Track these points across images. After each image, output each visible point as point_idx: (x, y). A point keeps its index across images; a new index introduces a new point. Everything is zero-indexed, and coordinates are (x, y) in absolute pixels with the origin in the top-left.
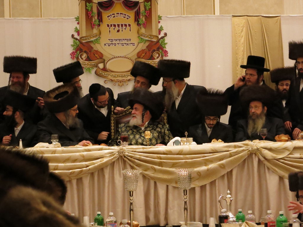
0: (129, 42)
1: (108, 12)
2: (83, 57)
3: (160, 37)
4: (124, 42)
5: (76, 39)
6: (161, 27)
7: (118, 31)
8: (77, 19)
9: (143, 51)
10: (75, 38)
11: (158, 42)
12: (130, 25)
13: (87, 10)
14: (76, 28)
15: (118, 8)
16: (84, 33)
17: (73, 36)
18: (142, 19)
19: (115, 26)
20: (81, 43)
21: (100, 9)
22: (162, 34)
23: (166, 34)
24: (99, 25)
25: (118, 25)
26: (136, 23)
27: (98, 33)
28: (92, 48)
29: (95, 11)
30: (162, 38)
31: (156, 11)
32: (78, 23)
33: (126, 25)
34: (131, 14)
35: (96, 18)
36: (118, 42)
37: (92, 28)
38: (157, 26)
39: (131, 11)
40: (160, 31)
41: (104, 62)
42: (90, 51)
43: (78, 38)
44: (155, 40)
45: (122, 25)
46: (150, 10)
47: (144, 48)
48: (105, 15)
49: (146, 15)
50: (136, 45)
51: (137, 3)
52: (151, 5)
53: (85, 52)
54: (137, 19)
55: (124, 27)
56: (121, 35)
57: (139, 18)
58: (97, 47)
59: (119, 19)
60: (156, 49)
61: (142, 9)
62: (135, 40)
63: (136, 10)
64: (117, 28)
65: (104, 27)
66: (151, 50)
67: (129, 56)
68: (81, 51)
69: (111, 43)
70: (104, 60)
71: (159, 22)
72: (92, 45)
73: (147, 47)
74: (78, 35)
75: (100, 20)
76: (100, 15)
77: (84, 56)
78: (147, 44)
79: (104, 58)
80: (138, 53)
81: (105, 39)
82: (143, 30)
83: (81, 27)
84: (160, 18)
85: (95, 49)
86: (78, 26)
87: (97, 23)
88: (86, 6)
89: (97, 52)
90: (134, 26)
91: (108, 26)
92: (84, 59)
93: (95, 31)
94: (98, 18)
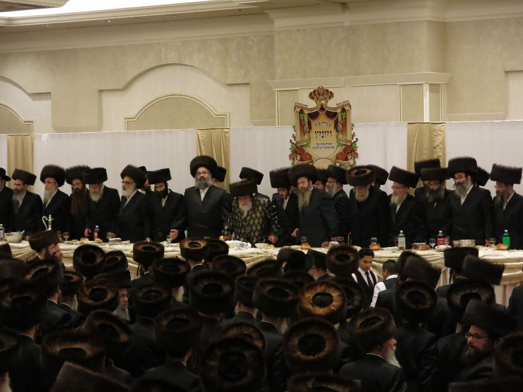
0: (330, 146)
1: (315, 121)
2: (297, 158)
3: (353, 141)
4: (328, 146)
5: (294, 144)
6: (354, 133)
7: (323, 137)
8: (294, 127)
9: (340, 153)
10: (292, 143)
11: (351, 145)
12: (331, 132)
13: (300, 120)
14: (293, 135)
15: (322, 118)
16: (298, 139)
17: (291, 141)
18: (340, 126)
19: (320, 132)
20: (297, 147)
21: (310, 120)
22: (355, 140)
23: (357, 139)
24: (309, 132)
25: (323, 132)
26: (336, 130)
27: (308, 139)
28: (304, 150)
29: (306, 120)
30: (355, 142)
31: (350, 120)
32: (295, 131)
33: (328, 132)
34: (332, 123)
35: (307, 126)
36: (322, 146)
37: (304, 135)
38: (351, 132)
39: (332, 121)
40: (353, 136)
41: (312, 162)
42: (303, 154)
43: (295, 142)
44: (349, 144)
45: (325, 132)
46: (346, 119)
47: (342, 151)
48: (313, 123)
49: (342, 124)
50: (335, 148)
51: (335, 114)
52: (346, 115)
53: (299, 154)
54: (336, 127)
55: (327, 133)
56: (325, 140)
57: (338, 126)
58: (307, 150)
59: (324, 127)
60: (349, 152)
61: (340, 119)
62: (335, 144)
63: (335, 119)
64: (322, 135)
65: (312, 133)
66: (347, 152)
67: (330, 158)
68: (296, 153)
69: (318, 146)
70: (313, 161)
71: (352, 129)
72: (305, 149)
73: (344, 150)
74: (295, 140)
75: (310, 128)
76: (309, 124)
77: (299, 157)
78: (344, 147)
79: (313, 159)
80: (338, 154)
81: (313, 144)
82: (340, 136)
83: (296, 134)
84: (353, 125)
85: (306, 151)
86: (294, 133)
87: (308, 130)
88: (300, 117)
89: (307, 153)
90: (334, 133)
91: (316, 132)
92: (299, 160)
93: (306, 137)
94: (308, 126)
